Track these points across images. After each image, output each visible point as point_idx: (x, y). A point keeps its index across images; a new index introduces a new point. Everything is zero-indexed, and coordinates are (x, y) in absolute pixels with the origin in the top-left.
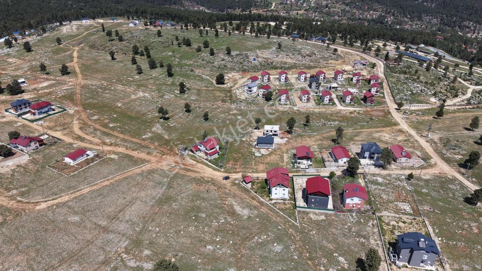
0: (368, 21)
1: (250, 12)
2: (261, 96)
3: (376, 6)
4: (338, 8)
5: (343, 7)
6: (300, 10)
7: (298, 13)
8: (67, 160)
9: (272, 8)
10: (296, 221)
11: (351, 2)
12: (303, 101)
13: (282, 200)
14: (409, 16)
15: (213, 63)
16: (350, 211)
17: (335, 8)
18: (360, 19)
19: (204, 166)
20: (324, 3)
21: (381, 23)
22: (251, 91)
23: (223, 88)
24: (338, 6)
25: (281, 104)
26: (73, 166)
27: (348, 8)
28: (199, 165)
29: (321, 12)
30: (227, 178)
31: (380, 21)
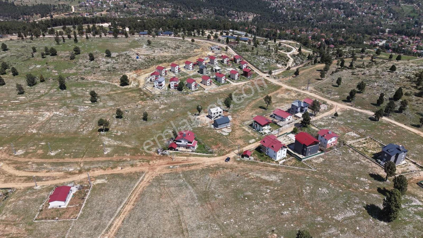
0: (165, 16)
1: (52, 17)
2: (173, 88)
3: (165, 3)
4: (135, 7)
5: (140, 6)
6: (102, 11)
7: (101, 14)
8: (55, 204)
9: (73, 11)
10: (312, 169)
11: (144, 2)
12: (208, 85)
13: (283, 159)
14: (192, 10)
15: (99, 67)
16: (331, 148)
17: (132, 7)
18: (158, 15)
19: (197, 158)
20: (122, 3)
21: (176, 17)
22: (161, 86)
23: (130, 88)
24: (134, 5)
25: (193, 91)
26: (67, 208)
27: (143, 7)
28: (192, 158)
29: (122, 12)
30: (228, 159)
31: (174, 15)
